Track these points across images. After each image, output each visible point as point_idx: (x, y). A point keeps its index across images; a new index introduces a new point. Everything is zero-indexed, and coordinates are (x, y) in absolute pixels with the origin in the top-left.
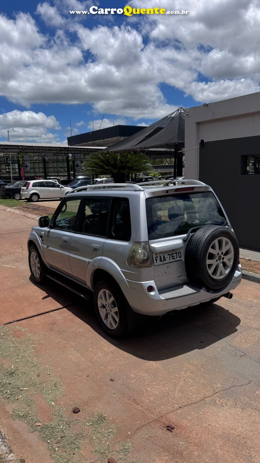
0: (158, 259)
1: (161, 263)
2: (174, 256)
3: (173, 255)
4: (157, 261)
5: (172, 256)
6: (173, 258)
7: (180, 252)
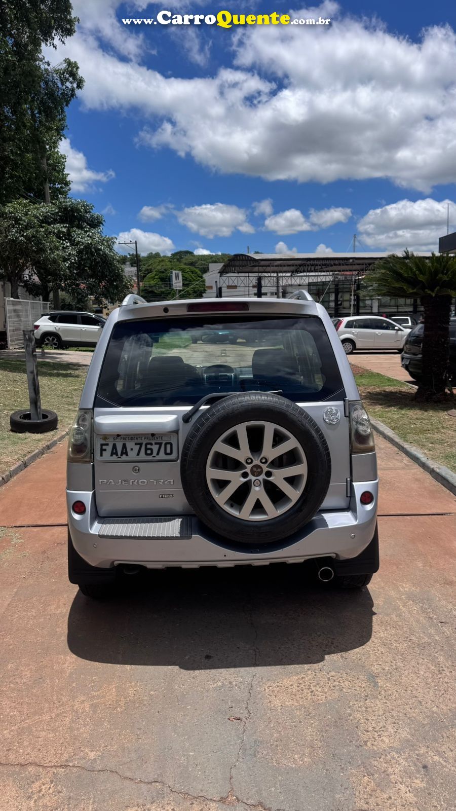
0: (109, 449)
1: (114, 458)
2: (151, 450)
3: (149, 446)
4: (104, 452)
5: (146, 449)
6: (149, 452)
7: (171, 444)
